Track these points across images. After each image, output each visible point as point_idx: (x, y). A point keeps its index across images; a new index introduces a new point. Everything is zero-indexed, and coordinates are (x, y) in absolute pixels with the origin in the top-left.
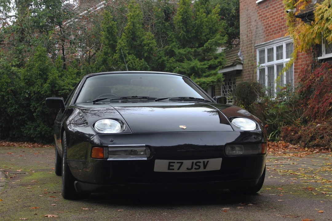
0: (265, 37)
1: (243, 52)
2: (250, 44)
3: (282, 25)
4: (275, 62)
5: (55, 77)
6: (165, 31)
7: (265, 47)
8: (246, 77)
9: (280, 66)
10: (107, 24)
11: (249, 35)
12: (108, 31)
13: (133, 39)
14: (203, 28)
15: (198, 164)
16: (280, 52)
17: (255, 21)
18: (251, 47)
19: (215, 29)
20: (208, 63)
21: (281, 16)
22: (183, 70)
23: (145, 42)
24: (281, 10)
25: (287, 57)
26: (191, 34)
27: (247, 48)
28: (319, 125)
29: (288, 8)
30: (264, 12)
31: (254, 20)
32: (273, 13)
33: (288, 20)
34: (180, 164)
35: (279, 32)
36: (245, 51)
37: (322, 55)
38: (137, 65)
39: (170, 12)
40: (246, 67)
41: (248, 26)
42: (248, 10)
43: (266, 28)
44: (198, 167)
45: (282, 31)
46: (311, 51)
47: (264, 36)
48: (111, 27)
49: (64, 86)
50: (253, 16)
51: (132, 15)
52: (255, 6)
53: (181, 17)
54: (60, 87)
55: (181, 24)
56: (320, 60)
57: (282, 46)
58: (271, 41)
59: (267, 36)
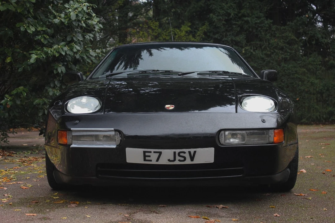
15: (181, 154)
34: (158, 154)
44: (182, 159)
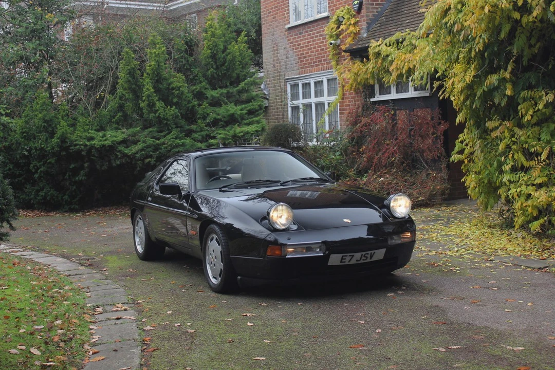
0: (299, 69)
1: (269, 84)
2: (278, 76)
3: (322, 57)
4: (313, 100)
5: (66, 130)
6: (188, 67)
7: (299, 81)
8: (274, 115)
9: (320, 106)
10: (128, 65)
11: (276, 65)
12: (130, 73)
13: (157, 81)
14: (236, 64)
15: (366, 255)
16: (319, 88)
17: (285, 48)
18: (280, 79)
19: (245, 63)
20: (246, 108)
21: (320, 46)
22: (219, 117)
23: (174, 85)
24: (319, 39)
25: (328, 96)
26: (221, 71)
27: (274, 80)
28: (382, 179)
29: (331, 39)
30: (297, 40)
31: (283, 48)
32: (309, 42)
33: (332, 54)
35: (318, 65)
36: (272, 84)
37: (376, 96)
38: (168, 114)
39: (194, 44)
40: (274, 103)
41: (274, 54)
42: (273, 35)
43: (300, 58)
44: (365, 258)
45: (322, 64)
46: (362, 90)
47: (297, 68)
48: (133, 69)
49: (76, 141)
50: (281, 42)
51: (157, 52)
52: (284, 30)
53: (210, 51)
54: (72, 142)
55: (210, 60)
56: (373, 102)
57: (322, 81)
58: (308, 74)
59: (302, 68)
